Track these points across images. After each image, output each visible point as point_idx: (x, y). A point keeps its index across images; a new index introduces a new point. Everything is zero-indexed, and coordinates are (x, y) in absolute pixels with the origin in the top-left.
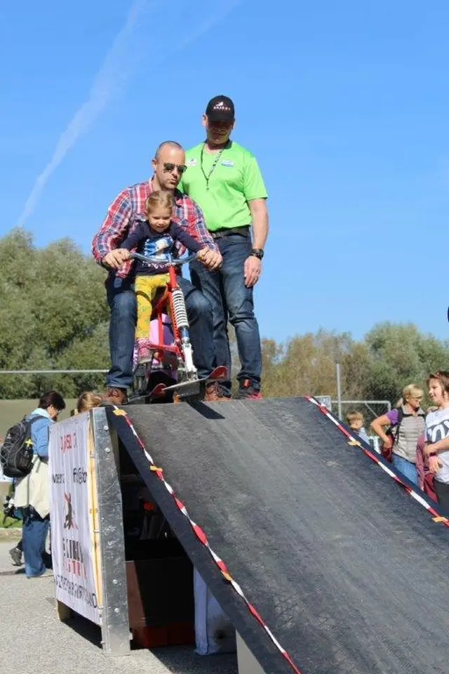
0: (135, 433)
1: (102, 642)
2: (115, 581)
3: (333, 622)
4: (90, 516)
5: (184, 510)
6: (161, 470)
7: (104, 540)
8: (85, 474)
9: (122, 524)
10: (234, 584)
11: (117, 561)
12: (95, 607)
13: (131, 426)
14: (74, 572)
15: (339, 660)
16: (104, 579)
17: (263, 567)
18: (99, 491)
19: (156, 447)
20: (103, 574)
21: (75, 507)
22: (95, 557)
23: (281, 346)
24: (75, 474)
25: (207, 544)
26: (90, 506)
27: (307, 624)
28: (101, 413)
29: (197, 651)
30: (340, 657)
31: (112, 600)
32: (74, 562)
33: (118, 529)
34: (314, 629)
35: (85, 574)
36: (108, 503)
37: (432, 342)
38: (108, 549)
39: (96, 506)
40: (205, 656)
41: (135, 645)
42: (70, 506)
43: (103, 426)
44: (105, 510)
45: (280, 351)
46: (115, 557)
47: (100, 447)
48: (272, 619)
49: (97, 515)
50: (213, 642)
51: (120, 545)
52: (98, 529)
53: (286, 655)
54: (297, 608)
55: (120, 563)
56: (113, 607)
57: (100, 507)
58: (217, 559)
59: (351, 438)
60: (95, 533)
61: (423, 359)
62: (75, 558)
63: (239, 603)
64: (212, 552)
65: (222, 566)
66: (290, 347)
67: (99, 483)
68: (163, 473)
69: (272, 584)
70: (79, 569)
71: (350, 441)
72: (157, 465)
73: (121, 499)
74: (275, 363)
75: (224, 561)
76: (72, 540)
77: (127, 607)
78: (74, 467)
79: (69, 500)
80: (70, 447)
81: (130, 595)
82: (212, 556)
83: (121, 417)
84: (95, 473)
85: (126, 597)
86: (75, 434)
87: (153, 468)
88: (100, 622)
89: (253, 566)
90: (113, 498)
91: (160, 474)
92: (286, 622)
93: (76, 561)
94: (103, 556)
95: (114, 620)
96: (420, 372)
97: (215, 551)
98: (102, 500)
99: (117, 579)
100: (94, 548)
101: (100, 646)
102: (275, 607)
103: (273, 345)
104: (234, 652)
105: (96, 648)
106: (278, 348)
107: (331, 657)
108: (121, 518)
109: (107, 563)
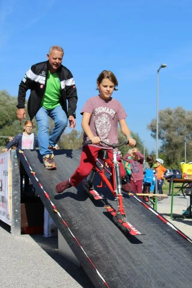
0: (26, 159)
1: (11, 231)
2: (16, 210)
3: (92, 227)
4: (9, 187)
5: (42, 187)
6: (34, 173)
7: (13, 196)
8: (7, 172)
9: (20, 191)
10: (58, 213)
11: (17, 204)
12: (9, 219)
13: (25, 157)
14: (2, 207)
15: (94, 240)
16: (12, 209)
17: (68, 208)
18: (12, 179)
19: (34, 165)
20: (12, 208)
21: (3, 184)
22: (10, 202)
23: (79, 132)
24: (4, 172)
25: (49, 199)
26: (9, 184)
27: (83, 228)
28: (15, 152)
29: (44, 236)
30: (94, 239)
31: (15, 217)
32: (2, 203)
33: (18, 192)
34: (85, 229)
35: (6, 207)
36: (15, 183)
38: (15, 199)
39: (11, 184)
40: (47, 238)
41: (23, 233)
42: (2, 184)
43: (15, 156)
44: (14, 186)
45: (79, 134)
46: (17, 202)
47: (13, 164)
48: (71, 226)
49: (11, 187)
50: (50, 233)
51: (19, 198)
52: (11, 192)
53: (75, 239)
54: (80, 222)
55: (19, 204)
56: (15, 220)
57: (12, 185)
58: (53, 204)
59: (102, 165)
60: (10, 193)
62: (3, 202)
63: (60, 220)
64: (51, 202)
65: (54, 207)
67: (12, 176)
68: (35, 174)
69: (71, 214)
70: (4, 205)
71: (101, 166)
72: (33, 171)
73: (20, 182)
74: (77, 138)
75: (55, 205)
76: (2, 195)
77: (20, 220)
78: (4, 170)
79: (2, 182)
80: (3, 163)
81: (22, 215)
82: (51, 203)
83: (22, 153)
84: (11, 173)
85: (20, 216)
86: (5, 159)
87: (32, 172)
88: (10, 225)
89: (65, 207)
90: (17, 182)
91: (34, 175)
92: (76, 227)
93: (3, 203)
94: (13, 201)
95: (15, 224)
97: (52, 202)
98: (13, 182)
99: (17, 210)
100: (9, 198)
101: (10, 233)
102: (73, 221)
103: (76, 132)
104: (57, 237)
105: (9, 233)
106: (78, 133)
107: (91, 239)
108: (20, 189)
109: (14, 204)
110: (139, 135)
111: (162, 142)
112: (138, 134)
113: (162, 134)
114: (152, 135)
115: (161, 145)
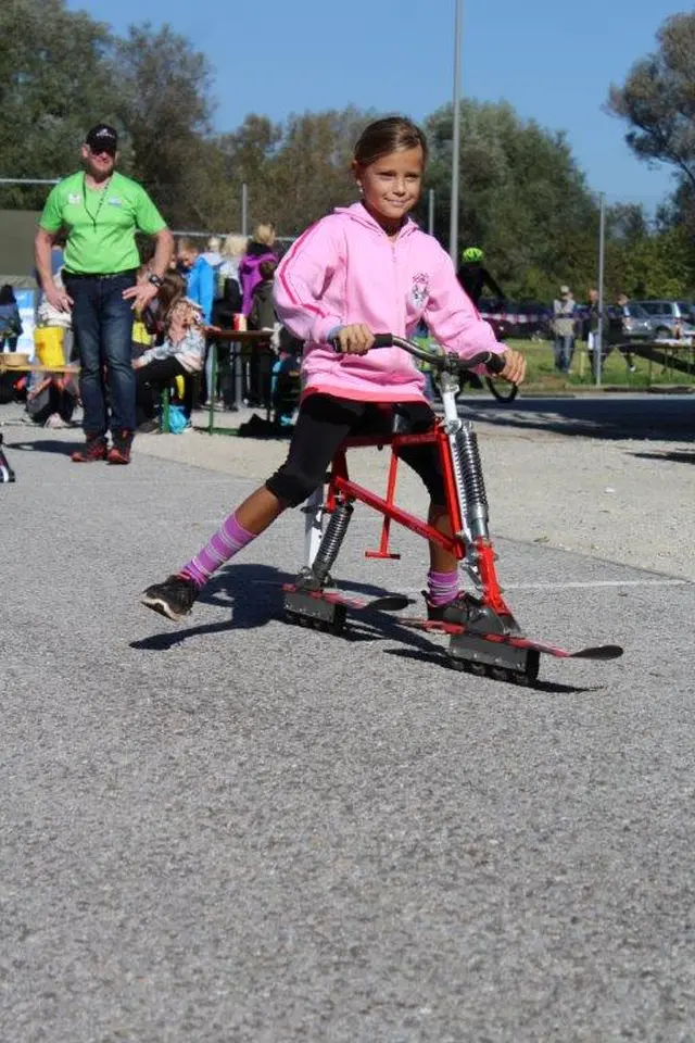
23: (279, 129)
37: (533, 134)
45: (278, 137)
61: (512, 162)
66: (294, 131)
74: (269, 156)
96: (504, 184)
103: (266, 126)
106: (273, 132)
110: (567, 139)
111: (675, 174)
112: (561, 135)
113: (676, 133)
114: (630, 138)
115: (674, 186)
